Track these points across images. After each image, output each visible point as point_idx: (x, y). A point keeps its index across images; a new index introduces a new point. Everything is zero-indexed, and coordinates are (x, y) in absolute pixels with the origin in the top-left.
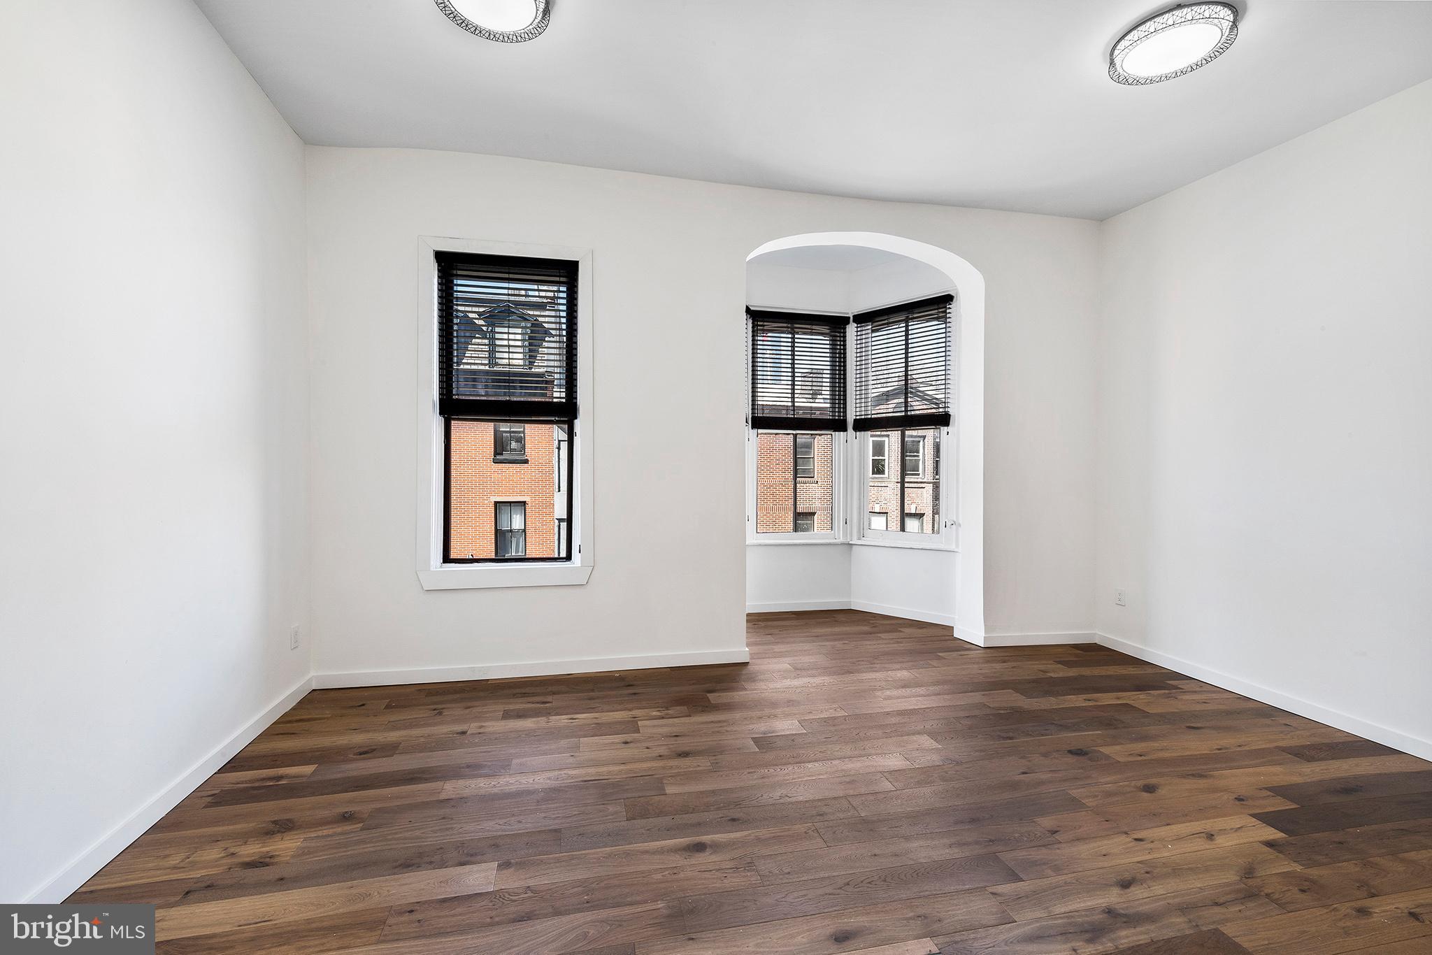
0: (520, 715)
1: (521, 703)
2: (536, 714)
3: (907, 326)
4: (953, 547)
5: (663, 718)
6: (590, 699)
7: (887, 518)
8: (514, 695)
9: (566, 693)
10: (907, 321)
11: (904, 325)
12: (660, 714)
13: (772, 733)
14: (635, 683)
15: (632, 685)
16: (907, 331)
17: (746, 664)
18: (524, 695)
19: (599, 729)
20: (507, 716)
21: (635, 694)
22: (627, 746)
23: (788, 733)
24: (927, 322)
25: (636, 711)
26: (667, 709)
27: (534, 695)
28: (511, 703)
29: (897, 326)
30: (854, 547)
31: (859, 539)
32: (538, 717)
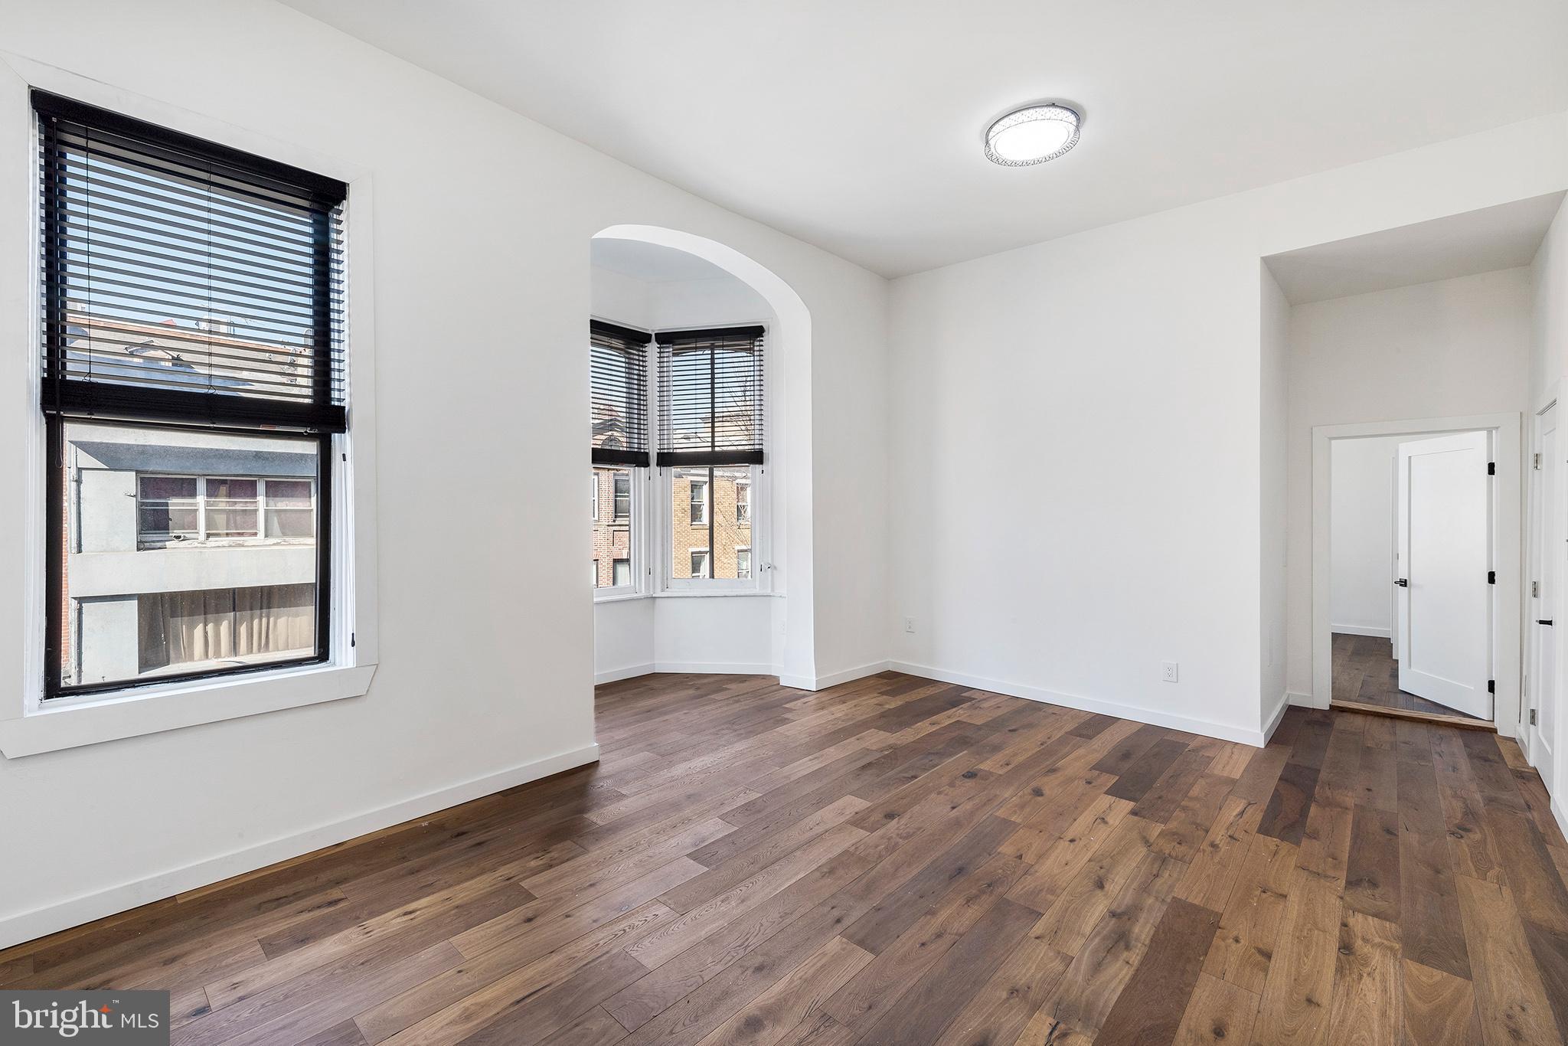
0: (302, 938)
1: (287, 917)
2: (333, 926)
3: (712, 354)
4: (769, 591)
5: (551, 866)
6: (412, 872)
7: (597, 566)
8: (259, 907)
9: (357, 876)
10: (712, 348)
11: (710, 352)
12: (541, 862)
13: (703, 841)
14: (465, 828)
15: (463, 833)
16: (713, 359)
17: (594, 765)
18: (279, 902)
19: (468, 915)
20: (272, 948)
21: (479, 844)
22: (533, 924)
23: (721, 836)
24: (736, 352)
25: (502, 868)
26: (546, 851)
27: (298, 896)
28: (264, 924)
29: (702, 353)
30: (657, 600)
31: (663, 591)
32: (341, 931)
